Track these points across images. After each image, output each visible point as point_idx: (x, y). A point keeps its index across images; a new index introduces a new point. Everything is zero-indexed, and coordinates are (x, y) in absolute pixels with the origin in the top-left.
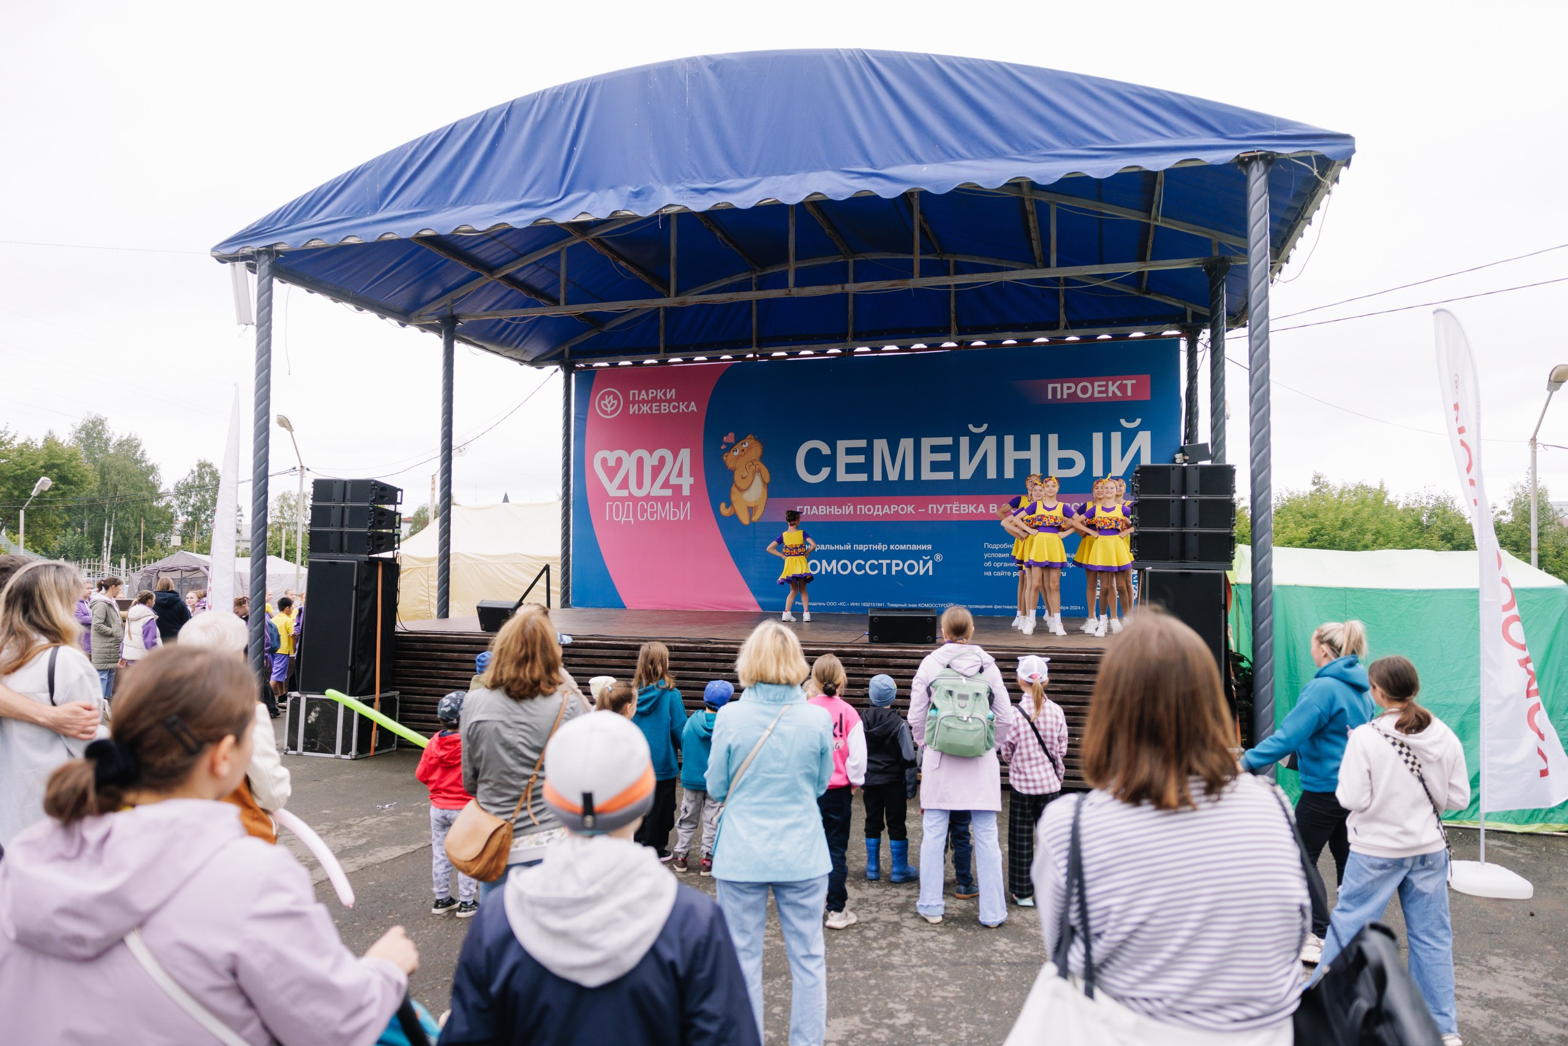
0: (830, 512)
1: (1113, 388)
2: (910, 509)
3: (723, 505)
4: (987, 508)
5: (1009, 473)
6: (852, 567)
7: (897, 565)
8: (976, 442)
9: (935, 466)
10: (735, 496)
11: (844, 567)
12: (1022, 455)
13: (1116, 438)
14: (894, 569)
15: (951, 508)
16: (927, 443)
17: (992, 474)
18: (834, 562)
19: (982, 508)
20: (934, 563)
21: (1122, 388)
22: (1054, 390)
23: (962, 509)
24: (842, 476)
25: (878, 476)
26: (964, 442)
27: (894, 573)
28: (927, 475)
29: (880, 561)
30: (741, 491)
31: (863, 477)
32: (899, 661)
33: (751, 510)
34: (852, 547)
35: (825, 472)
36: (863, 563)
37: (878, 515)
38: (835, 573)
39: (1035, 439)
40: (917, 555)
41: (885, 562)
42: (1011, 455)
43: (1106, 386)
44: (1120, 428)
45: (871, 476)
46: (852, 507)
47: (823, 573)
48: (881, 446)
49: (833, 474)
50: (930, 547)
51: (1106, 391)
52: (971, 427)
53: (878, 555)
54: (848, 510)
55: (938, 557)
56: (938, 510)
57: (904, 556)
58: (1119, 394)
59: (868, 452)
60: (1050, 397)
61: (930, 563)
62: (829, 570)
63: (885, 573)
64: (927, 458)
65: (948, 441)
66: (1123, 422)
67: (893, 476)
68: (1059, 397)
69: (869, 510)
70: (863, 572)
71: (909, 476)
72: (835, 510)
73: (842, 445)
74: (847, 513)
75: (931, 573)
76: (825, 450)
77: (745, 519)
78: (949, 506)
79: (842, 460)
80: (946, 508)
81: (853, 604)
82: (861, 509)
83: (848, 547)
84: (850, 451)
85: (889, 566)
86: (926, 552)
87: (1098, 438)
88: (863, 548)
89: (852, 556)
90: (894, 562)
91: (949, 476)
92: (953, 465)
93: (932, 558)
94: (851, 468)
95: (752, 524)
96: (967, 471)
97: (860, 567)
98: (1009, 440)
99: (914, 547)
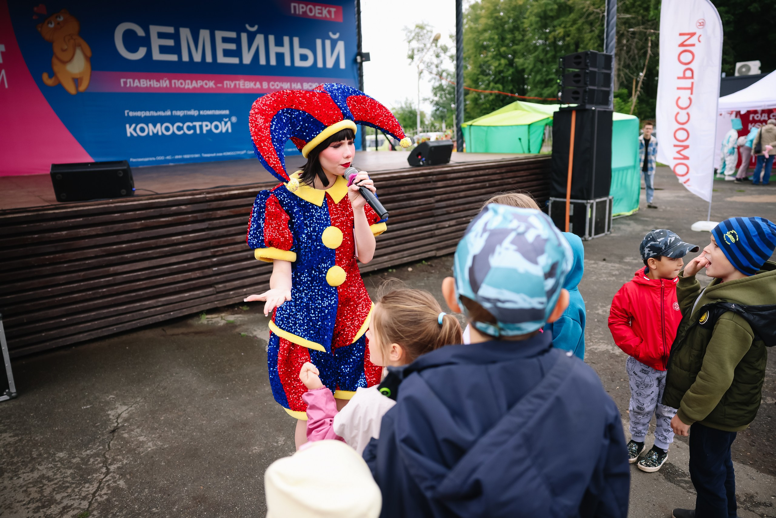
0: (150, 85)
1: (325, 12)
2: (211, 84)
3: (45, 76)
4: (261, 85)
5: (273, 62)
6: (173, 129)
7: (207, 126)
8: (251, 38)
9: (227, 53)
10: (57, 67)
11: (167, 129)
12: (280, 50)
13: (328, 43)
14: (205, 130)
15: (239, 84)
16: (219, 35)
17: (263, 61)
18: (159, 125)
19: (258, 85)
20: (232, 124)
21: (329, 12)
22: (295, 7)
23: (246, 85)
24: (157, 56)
25: (185, 58)
26: (244, 37)
27: (205, 132)
28: (221, 59)
29: (195, 123)
30: (65, 63)
31: (174, 58)
32: (453, 175)
33: (77, 81)
34: (172, 113)
35: (142, 52)
36: (181, 125)
37: (188, 88)
38: (160, 133)
39: (286, 39)
40: (220, 118)
41: (197, 124)
42: (274, 50)
43: (321, 10)
44: (329, 38)
45: (180, 57)
46: (168, 82)
47: (151, 134)
48: (185, 33)
49: (149, 53)
50: (227, 112)
51: (321, 13)
52: (247, 26)
53: (192, 119)
54: (164, 83)
55: (234, 119)
56: (230, 86)
57: (211, 119)
58: (328, 16)
59: (176, 37)
60: (293, 12)
61: (229, 124)
62: (155, 132)
63: (198, 131)
64: (221, 46)
65: (233, 35)
66: (331, 34)
67: (197, 58)
68: (297, 12)
69: (181, 84)
70: (181, 132)
71: (209, 59)
72: (154, 84)
73: (154, 30)
74: (165, 85)
75: (230, 131)
76: (141, 33)
77: (72, 89)
78: (237, 82)
79: (156, 43)
80: (235, 85)
81: (177, 157)
82: (175, 83)
83: (168, 113)
84: (161, 35)
85: (201, 127)
86: (225, 116)
87: (319, 42)
88: (180, 113)
89: (172, 120)
90: (204, 123)
91: (235, 61)
92: (238, 53)
93: (230, 120)
94: (163, 50)
95: (79, 93)
96: (247, 59)
97: (179, 128)
98: (271, 38)
99: (217, 112)
